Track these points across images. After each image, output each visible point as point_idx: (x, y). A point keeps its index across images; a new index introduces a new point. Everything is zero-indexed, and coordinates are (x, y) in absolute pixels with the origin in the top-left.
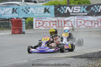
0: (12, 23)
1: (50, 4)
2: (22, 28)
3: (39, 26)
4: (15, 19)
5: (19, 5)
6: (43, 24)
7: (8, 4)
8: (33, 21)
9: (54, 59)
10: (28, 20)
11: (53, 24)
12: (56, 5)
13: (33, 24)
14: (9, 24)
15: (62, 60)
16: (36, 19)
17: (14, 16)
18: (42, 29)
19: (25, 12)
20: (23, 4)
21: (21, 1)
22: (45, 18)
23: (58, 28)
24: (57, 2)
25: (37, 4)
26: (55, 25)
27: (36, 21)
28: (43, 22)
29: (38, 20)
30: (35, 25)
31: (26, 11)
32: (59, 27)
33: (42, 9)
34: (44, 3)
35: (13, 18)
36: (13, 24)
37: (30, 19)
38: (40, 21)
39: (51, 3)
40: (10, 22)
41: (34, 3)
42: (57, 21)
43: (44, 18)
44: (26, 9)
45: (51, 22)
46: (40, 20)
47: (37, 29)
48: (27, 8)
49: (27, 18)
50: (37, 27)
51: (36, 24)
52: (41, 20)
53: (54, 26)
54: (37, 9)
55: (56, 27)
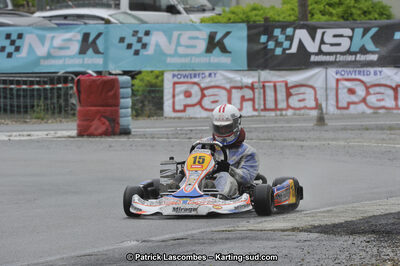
0: (79, 91)
1: (232, 16)
2: (117, 112)
3: (186, 106)
4: (91, 75)
5: (107, 22)
6: (203, 96)
7: (65, 17)
8: (162, 86)
9: (242, 239)
10: (142, 80)
11: (243, 99)
12: (254, 22)
13: (162, 98)
14: (66, 94)
15: (274, 239)
16: (174, 76)
17: (89, 66)
18: (198, 116)
19: (132, 51)
20: (122, 18)
21: (117, 6)
22: (210, 75)
23: (263, 113)
24: (259, 10)
25: (178, 16)
26: (250, 103)
27: (175, 83)
28: (202, 90)
29: (182, 80)
30: (171, 101)
31: (136, 46)
32: (265, 109)
33: (197, 38)
34: (208, 15)
35: (84, 73)
36: (83, 96)
37: (150, 78)
38: (190, 85)
39: (233, 13)
40: (72, 88)
41: (169, 14)
42: (256, 85)
43: (207, 73)
44: (133, 35)
45: (233, 91)
46: (189, 80)
47: (179, 118)
48: (140, 35)
49: (140, 73)
50: (177, 108)
51: (174, 96)
52: (196, 80)
53: (245, 104)
54: (180, 35)
55: (255, 109)
